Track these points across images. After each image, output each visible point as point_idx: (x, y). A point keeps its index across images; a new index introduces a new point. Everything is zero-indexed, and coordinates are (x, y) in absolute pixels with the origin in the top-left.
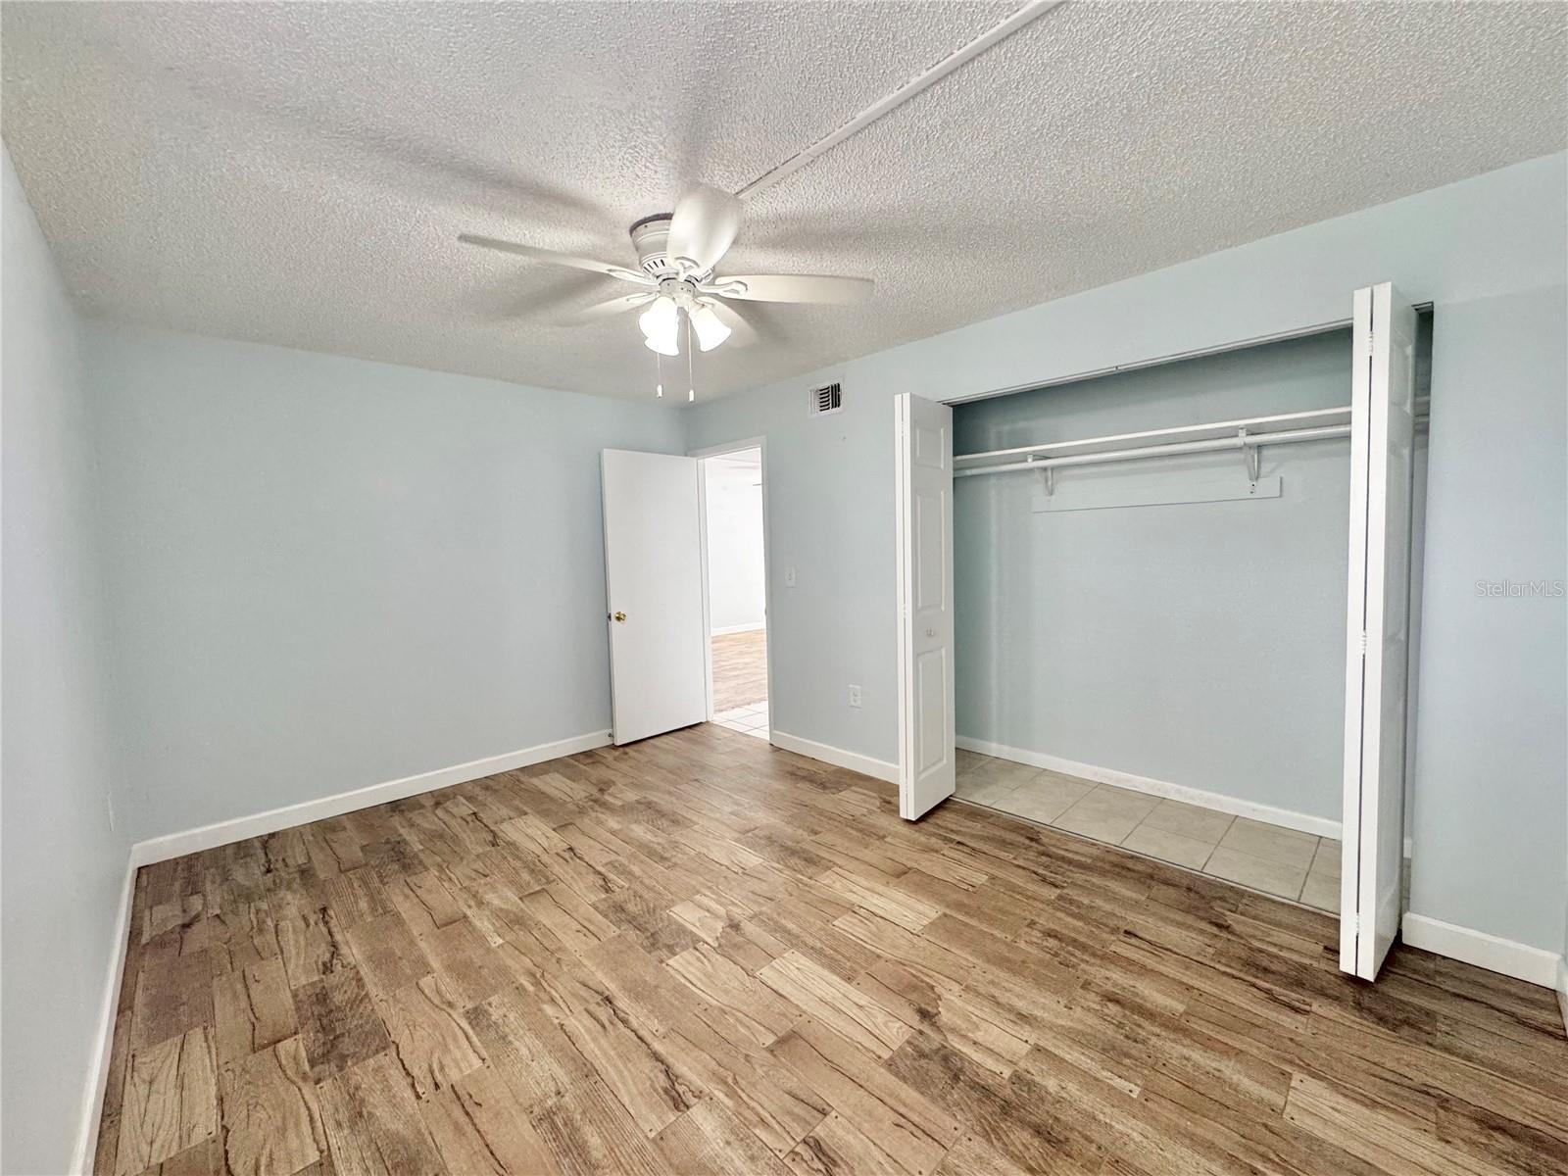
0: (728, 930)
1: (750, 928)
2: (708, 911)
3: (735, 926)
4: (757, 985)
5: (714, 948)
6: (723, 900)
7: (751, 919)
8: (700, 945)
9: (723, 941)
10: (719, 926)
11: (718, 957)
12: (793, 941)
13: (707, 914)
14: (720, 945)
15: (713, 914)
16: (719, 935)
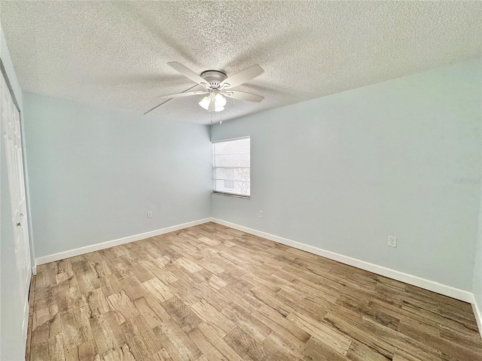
0: (209, 278)
1: (203, 279)
2: (215, 284)
3: (207, 279)
4: (203, 266)
5: (213, 274)
6: (210, 288)
7: (202, 281)
8: (217, 274)
9: (211, 275)
10: (212, 279)
11: (212, 271)
12: (192, 276)
13: (215, 283)
14: (211, 274)
15: (213, 283)
16: (212, 277)
